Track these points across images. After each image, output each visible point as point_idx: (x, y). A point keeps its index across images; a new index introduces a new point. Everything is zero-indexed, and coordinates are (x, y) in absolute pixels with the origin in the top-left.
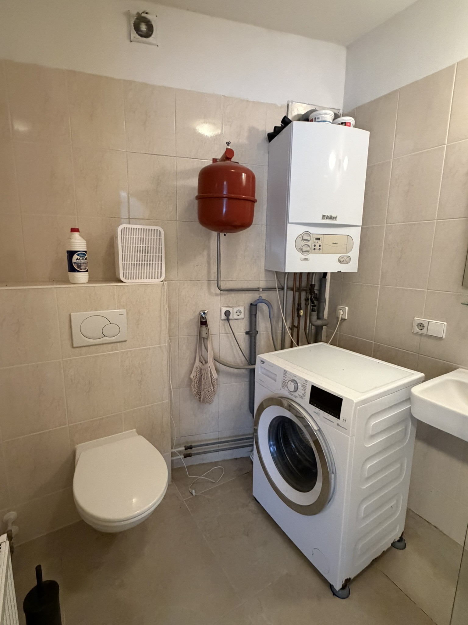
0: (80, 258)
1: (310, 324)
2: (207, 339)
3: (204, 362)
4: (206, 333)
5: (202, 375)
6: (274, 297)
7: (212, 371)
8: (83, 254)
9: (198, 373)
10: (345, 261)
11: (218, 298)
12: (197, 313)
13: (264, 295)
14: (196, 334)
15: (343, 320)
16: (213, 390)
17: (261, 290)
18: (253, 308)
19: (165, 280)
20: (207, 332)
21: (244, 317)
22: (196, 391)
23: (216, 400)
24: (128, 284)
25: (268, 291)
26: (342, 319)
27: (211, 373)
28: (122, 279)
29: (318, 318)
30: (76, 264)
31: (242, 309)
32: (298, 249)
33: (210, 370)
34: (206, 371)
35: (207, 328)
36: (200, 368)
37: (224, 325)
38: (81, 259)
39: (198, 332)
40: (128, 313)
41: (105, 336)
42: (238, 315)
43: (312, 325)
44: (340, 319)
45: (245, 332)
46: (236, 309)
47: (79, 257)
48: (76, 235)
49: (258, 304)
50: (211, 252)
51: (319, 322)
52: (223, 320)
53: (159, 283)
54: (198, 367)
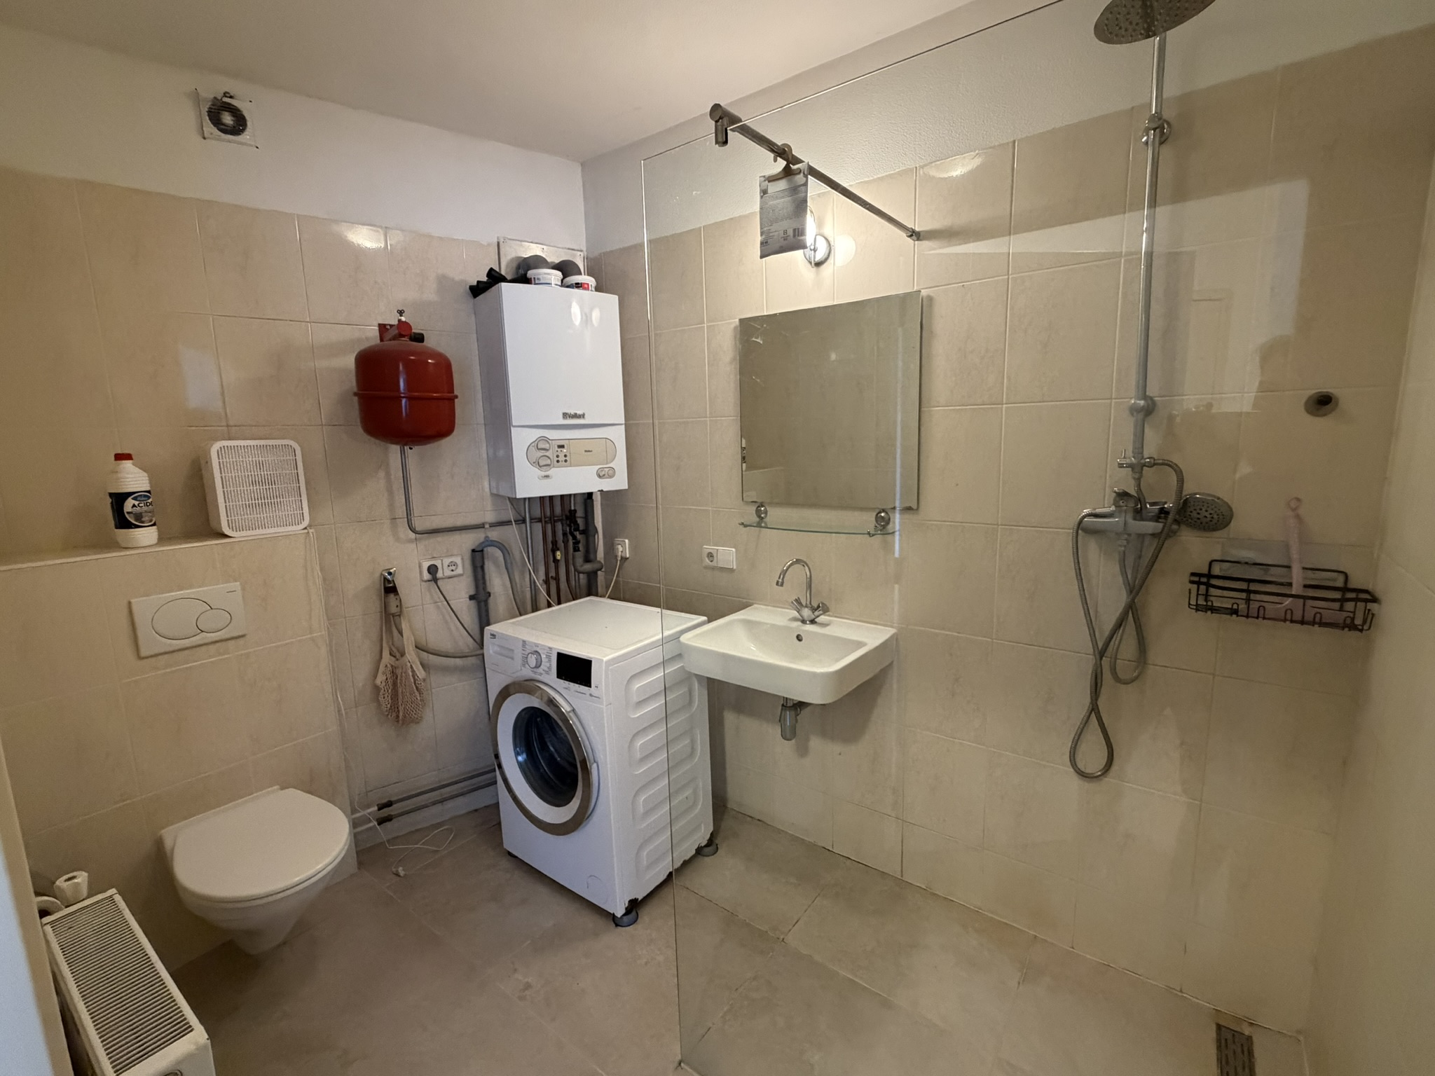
0: (138, 505)
1: (576, 573)
2: (399, 616)
3: (398, 655)
4: (397, 606)
5: (397, 678)
6: (512, 535)
7: (413, 666)
8: (145, 496)
9: (389, 676)
10: (606, 475)
11: (413, 546)
12: (377, 575)
13: (494, 534)
14: (378, 610)
15: (624, 559)
16: (419, 698)
17: (487, 526)
18: (478, 557)
19: (310, 526)
20: (399, 604)
21: (464, 571)
22: (389, 706)
23: (428, 716)
24: (237, 540)
25: (498, 527)
26: (622, 557)
27: (413, 671)
28: (227, 531)
29: (587, 560)
30: (132, 515)
31: (458, 560)
32: (532, 463)
33: (411, 666)
34: (404, 670)
35: (397, 597)
36: (392, 666)
37: (429, 590)
38: (141, 505)
39: (381, 608)
40: (243, 589)
41: (202, 631)
42: (452, 570)
43: (579, 573)
44: (619, 559)
45: (468, 596)
46: (447, 561)
47: (136, 503)
48: (127, 464)
49: (485, 549)
50: (392, 472)
51: (588, 567)
52: (426, 581)
53: (300, 532)
54: (389, 665)
